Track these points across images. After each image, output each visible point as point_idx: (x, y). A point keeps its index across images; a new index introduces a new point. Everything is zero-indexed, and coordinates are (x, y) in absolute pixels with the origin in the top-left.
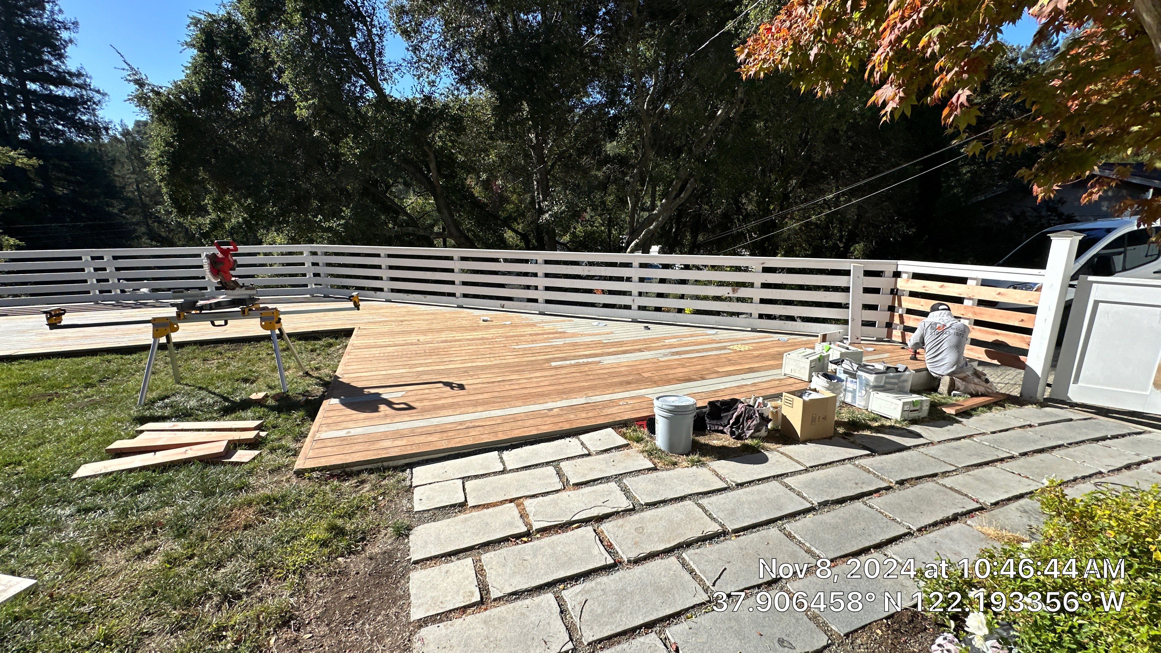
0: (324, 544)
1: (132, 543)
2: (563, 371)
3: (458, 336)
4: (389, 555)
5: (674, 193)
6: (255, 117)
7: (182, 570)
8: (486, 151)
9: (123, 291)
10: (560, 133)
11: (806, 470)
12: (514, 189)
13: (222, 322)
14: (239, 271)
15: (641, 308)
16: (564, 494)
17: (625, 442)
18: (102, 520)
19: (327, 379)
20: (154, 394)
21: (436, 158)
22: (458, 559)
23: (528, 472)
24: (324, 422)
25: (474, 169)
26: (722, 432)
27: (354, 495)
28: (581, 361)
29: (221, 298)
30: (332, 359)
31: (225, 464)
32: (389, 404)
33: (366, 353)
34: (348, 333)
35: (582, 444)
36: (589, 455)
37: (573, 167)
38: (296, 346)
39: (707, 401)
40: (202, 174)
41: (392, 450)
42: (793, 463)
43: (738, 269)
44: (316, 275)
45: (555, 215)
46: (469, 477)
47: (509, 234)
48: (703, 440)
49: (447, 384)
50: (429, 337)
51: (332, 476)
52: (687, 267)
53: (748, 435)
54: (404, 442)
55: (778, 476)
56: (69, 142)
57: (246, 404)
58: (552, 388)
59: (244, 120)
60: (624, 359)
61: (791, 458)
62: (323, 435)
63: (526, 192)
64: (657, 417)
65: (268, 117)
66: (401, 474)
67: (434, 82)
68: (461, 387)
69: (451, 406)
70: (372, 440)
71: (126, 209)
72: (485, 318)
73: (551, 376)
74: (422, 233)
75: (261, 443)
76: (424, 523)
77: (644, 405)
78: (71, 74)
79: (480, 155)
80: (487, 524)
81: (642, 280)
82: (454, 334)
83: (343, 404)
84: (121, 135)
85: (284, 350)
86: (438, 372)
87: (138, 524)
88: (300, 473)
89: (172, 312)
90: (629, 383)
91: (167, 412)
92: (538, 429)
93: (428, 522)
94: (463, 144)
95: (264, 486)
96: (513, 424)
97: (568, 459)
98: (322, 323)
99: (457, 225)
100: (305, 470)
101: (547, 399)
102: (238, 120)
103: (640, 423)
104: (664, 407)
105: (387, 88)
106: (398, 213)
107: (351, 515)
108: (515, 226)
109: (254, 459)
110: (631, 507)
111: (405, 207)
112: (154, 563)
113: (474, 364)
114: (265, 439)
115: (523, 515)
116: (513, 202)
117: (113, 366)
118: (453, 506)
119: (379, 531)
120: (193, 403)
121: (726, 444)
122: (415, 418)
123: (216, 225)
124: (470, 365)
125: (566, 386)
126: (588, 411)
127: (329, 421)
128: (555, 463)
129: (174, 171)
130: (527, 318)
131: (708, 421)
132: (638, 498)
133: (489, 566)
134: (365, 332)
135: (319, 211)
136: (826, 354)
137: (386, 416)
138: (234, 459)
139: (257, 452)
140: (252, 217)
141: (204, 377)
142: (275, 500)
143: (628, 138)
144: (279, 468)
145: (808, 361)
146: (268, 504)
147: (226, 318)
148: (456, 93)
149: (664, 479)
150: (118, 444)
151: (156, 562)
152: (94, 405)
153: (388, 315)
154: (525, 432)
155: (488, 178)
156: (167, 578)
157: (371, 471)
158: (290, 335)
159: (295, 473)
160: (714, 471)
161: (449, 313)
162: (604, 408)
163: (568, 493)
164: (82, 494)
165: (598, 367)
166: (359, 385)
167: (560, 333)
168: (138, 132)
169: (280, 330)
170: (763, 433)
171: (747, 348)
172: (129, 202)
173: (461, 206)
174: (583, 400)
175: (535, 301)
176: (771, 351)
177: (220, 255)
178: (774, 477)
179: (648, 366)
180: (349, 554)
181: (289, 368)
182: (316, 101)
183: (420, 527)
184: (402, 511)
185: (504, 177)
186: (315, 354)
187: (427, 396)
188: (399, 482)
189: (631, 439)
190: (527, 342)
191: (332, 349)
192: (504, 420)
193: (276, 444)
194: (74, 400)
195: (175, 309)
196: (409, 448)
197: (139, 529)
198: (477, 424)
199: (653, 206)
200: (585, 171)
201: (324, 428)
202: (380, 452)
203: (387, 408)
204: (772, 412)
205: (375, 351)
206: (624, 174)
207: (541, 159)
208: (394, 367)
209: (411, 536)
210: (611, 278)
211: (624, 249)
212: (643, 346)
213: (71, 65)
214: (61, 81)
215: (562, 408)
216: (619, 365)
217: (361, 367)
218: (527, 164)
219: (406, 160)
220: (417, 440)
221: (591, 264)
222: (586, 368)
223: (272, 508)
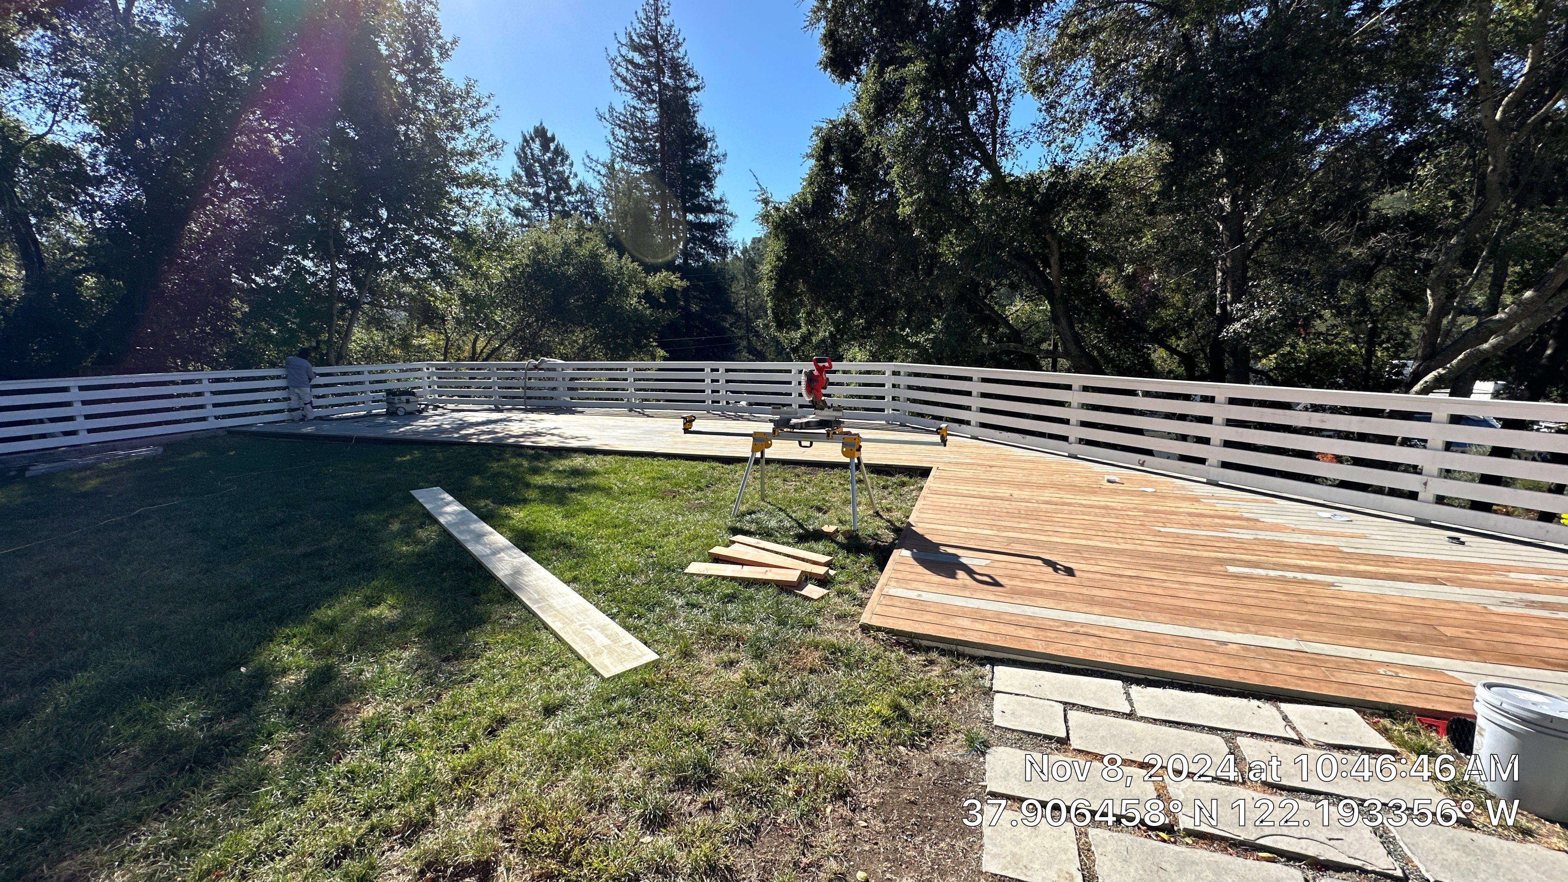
0: (886, 722)
1: (721, 649)
2: (1250, 585)
3: (1069, 498)
4: (959, 769)
6: (857, 222)
7: (758, 694)
8: (1137, 233)
9: (728, 403)
10: (1280, 192)
12: (1178, 285)
13: (808, 444)
14: (830, 389)
15: (1440, 500)
16: (1242, 792)
17: (1385, 745)
18: (701, 618)
19: (898, 524)
20: (743, 508)
21: (1060, 247)
23: (1173, 731)
24: (893, 575)
25: (1114, 260)
27: (921, 675)
29: (811, 418)
30: (905, 502)
31: (796, 595)
32: (970, 572)
33: (944, 500)
34: (925, 472)
35: (1285, 718)
36: (1300, 742)
37: (1300, 245)
38: (869, 478)
40: (801, 287)
41: (971, 633)
44: (895, 398)
45: (1254, 325)
46: (1074, 705)
47: (1159, 355)
49: (1048, 563)
50: (1026, 494)
51: (898, 643)
54: (985, 627)
56: (706, 263)
57: (818, 536)
58: (1227, 608)
59: (846, 226)
62: (892, 592)
63: (1197, 288)
64: (1481, 722)
65: (868, 220)
66: (978, 668)
67: (1070, 146)
68: (1070, 572)
69: (1054, 595)
70: (949, 613)
71: (735, 323)
72: (1112, 478)
73: (1228, 588)
74: (1026, 350)
75: (829, 581)
76: (1006, 745)
77: (1444, 689)
78: (716, 202)
79: (1127, 240)
80: (1100, 785)
81: (1449, 446)
83: (915, 559)
84: (742, 253)
86: (1036, 543)
87: (727, 633)
88: (866, 629)
89: (768, 428)
90: (1404, 638)
91: (753, 527)
92: (1196, 668)
93: (1011, 746)
94: (1102, 225)
95: (830, 631)
96: (1150, 647)
97: (1253, 735)
98: (896, 457)
99: (1078, 339)
100: (871, 627)
101: (1216, 624)
102: (840, 227)
103: (1430, 721)
104: (1504, 706)
105: (1007, 166)
106: (997, 324)
107: (917, 700)
109: (822, 597)
110: (1399, 874)
111: (1007, 316)
112: (736, 676)
113: (1090, 543)
114: (833, 578)
115: (1163, 797)
116: (1173, 306)
117: (716, 474)
118: (1050, 738)
119: (948, 733)
120: (773, 523)
122: (1002, 599)
123: (805, 339)
124: (1083, 542)
125: (1255, 611)
126: (1302, 666)
127: (898, 575)
128: (1230, 735)
129: (780, 285)
130: (1183, 487)
132: (1418, 863)
133: (1100, 850)
134: (943, 474)
135: (907, 323)
137: (965, 587)
138: (804, 592)
139: (825, 591)
140: (838, 330)
141: (784, 498)
142: (841, 652)
144: (845, 616)
146: (833, 653)
147: (813, 438)
148: (1102, 155)
150: (718, 550)
151: (737, 676)
152: (702, 508)
153: (973, 455)
154: (1173, 666)
155: (1135, 272)
156: (745, 696)
157: (943, 652)
158: (867, 466)
159: (861, 626)
161: (1057, 463)
162: (1339, 669)
163: (1254, 793)
164: (690, 589)
165: (1328, 592)
166: (935, 539)
167: (1248, 519)
168: (753, 249)
169: (859, 459)
172: (738, 316)
173: (1087, 313)
174: (1290, 644)
175: (1203, 461)
177: (816, 373)
179: (1457, 615)
180: (913, 746)
181: (860, 503)
182: (921, 195)
183: (1001, 749)
184: (978, 718)
185: (1165, 269)
186: (886, 492)
187: (1020, 573)
188: (976, 678)
189: (1403, 744)
190: (1185, 526)
191: (906, 489)
192: (1136, 637)
193: (843, 587)
194: (688, 500)
195: (772, 425)
196: (992, 637)
197: (726, 638)
198: (1090, 632)
200: (1325, 249)
201: (893, 584)
202: (955, 630)
203: (968, 577)
205: (954, 500)
206: (1418, 247)
207: (1237, 235)
208: (977, 525)
209: (987, 756)
210: (1363, 437)
211: (1406, 387)
212: (1441, 574)
213: (716, 194)
214: (708, 210)
215: (1246, 647)
216: (1380, 599)
217: (938, 517)
218: (1209, 244)
219: (1019, 255)
220: (1004, 629)
221: (1316, 408)
222: (1301, 590)
223: (836, 659)
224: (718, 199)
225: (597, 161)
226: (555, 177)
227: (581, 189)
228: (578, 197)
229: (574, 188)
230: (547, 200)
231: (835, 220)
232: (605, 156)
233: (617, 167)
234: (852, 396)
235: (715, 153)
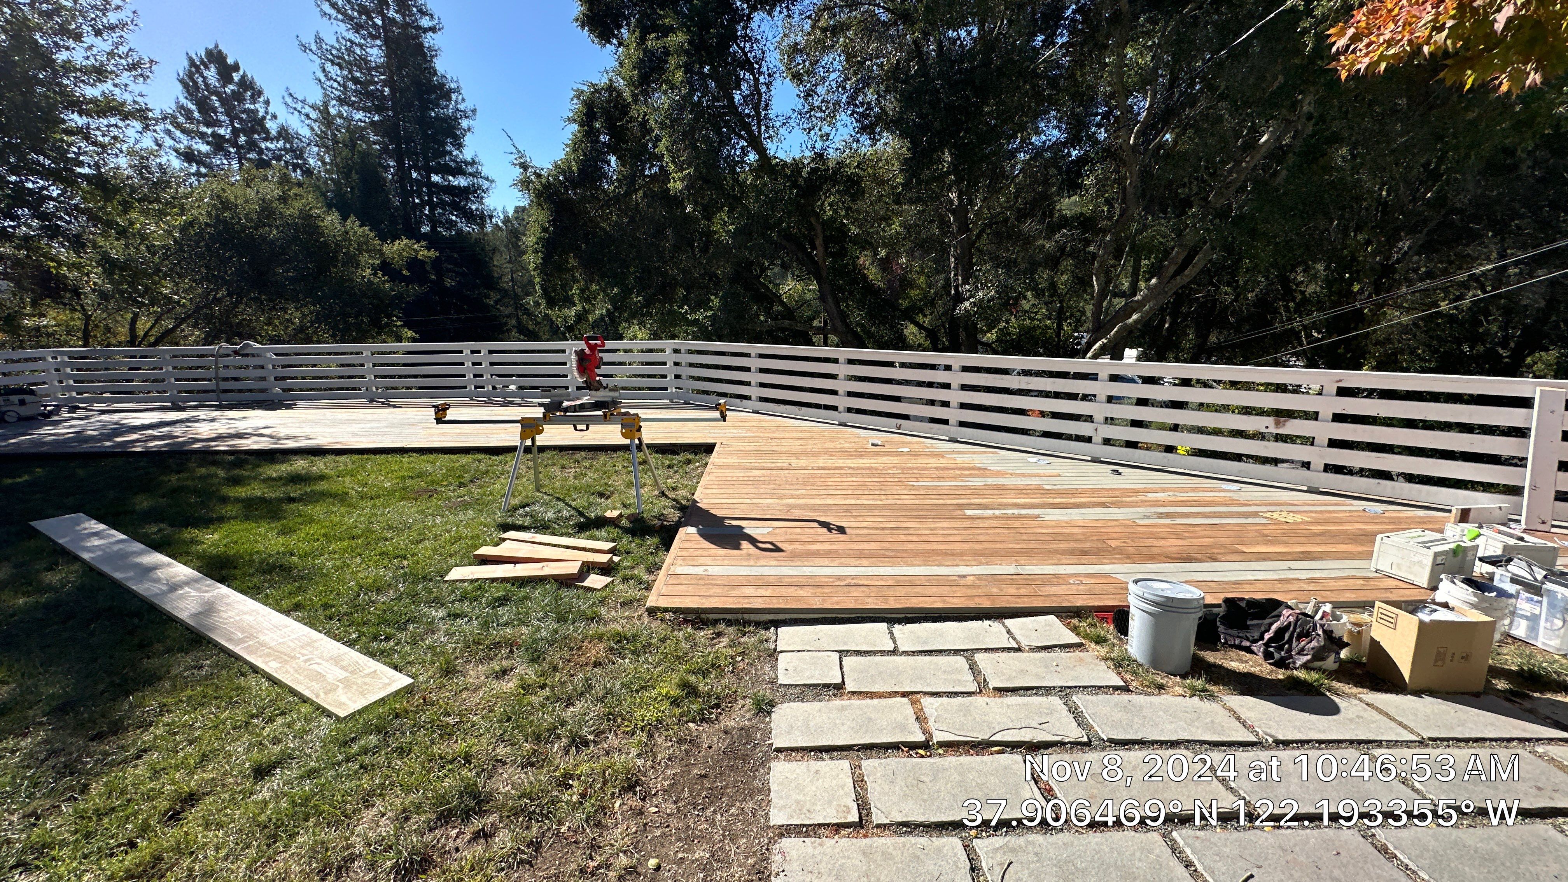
0: (675, 702)
1: (491, 659)
2: (982, 524)
3: (840, 463)
4: (746, 733)
5: (1171, 270)
6: (628, 195)
7: (535, 700)
8: (887, 219)
9: (494, 388)
10: (993, 190)
11: (1422, 743)
12: (922, 269)
13: (584, 427)
15: (1107, 442)
16: (979, 700)
17: (1075, 639)
18: (467, 629)
19: (684, 502)
20: (517, 501)
21: (824, 230)
22: (832, 758)
23: (928, 659)
24: (680, 554)
25: (870, 244)
26: (1249, 650)
27: (709, 649)
28: (1009, 512)
29: (584, 400)
30: (690, 479)
31: (577, 587)
32: (753, 541)
33: (730, 475)
34: (708, 449)
35: (1009, 632)
36: (1019, 650)
37: (1009, 237)
38: (654, 459)
39: (1223, 596)
40: (572, 262)
41: (756, 600)
42: (1393, 724)
43: (1281, 388)
44: (677, 377)
45: (979, 304)
46: (848, 651)
47: (910, 330)
48: (1211, 657)
49: (823, 524)
50: (803, 462)
51: (686, 621)
52: (1186, 382)
53: (1298, 663)
54: (768, 592)
55: (1360, 742)
56: (460, 233)
57: (601, 523)
58: (965, 546)
59: (617, 199)
60: (1075, 514)
61: (1388, 715)
62: (679, 570)
63: (937, 272)
64: (1132, 610)
65: (640, 194)
66: (763, 632)
67: (828, 135)
68: (841, 530)
69: (828, 554)
70: (731, 584)
71: (500, 300)
72: (875, 441)
73: (966, 529)
74: (799, 327)
75: (613, 569)
76: (790, 701)
77: (1110, 588)
78: (467, 163)
79: (879, 226)
80: (870, 720)
81: (1110, 399)
82: (834, 459)
83: (701, 535)
84: (503, 222)
85: (640, 463)
86: (813, 508)
87: (497, 640)
88: (652, 612)
89: (539, 412)
90: (1084, 552)
91: (527, 521)
92: (946, 601)
93: (795, 701)
94: (858, 211)
95: (615, 620)
96: (909, 589)
97: (986, 650)
98: (680, 435)
99: (844, 317)
100: (658, 609)
101: (958, 561)
102: (611, 199)
103: (1102, 615)
104: (1146, 595)
105: (771, 148)
106: (772, 304)
107: (705, 674)
108: (920, 318)
109: (606, 586)
110: (1085, 739)
111: (781, 295)
112: (509, 685)
113: (858, 502)
114: (617, 565)
115: (921, 718)
116: (919, 287)
117: (483, 467)
118: (827, 686)
119: (736, 700)
120: (550, 515)
121: (1255, 670)
122: (782, 563)
123: (581, 317)
124: (853, 502)
125: (986, 545)
126: (1019, 586)
127: (685, 553)
128: (968, 653)
129: (547, 259)
130: (931, 445)
131: (1221, 628)
132: (1096, 728)
133: (871, 778)
134: (727, 449)
135: (685, 300)
136: (1469, 544)
137: (749, 556)
138: (587, 583)
139: (609, 579)
140: (616, 308)
141: (562, 487)
142: (625, 638)
143: (1098, 190)
144: (631, 602)
145: (1431, 553)
146: (619, 642)
147: (588, 422)
148: (855, 145)
149: (1141, 707)
150: (484, 551)
151: (511, 685)
152: (465, 506)
153: (754, 429)
154: (927, 602)
155: (887, 255)
156: (520, 704)
157: (729, 623)
158: (649, 446)
159: (647, 610)
160: (1231, 710)
161: (829, 431)
162: (1044, 584)
163: (986, 699)
164: (453, 597)
166: (720, 513)
167: (980, 469)
168: (517, 219)
169: (640, 439)
170: (1330, 663)
171: (1298, 518)
172: (504, 293)
173: (851, 293)
174: (1011, 569)
175: (945, 422)
176: (1348, 527)
177: (587, 351)
178: (1352, 742)
179: (1117, 530)
180: (703, 720)
181: (645, 485)
182: (691, 170)
183: (784, 705)
184: (763, 680)
185: (911, 254)
186: (672, 471)
188: (761, 642)
189: (1086, 636)
190: (933, 479)
191: (691, 466)
192: (896, 581)
193: (629, 573)
194: (449, 499)
195: (542, 410)
196: (775, 600)
197: (498, 645)
198: (861, 582)
199: (1134, 290)
200: (1027, 241)
201: (679, 562)
202: (741, 600)
203: (751, 546)
204: (1350, 632)
205: (740, 474)
206: (1088, 243)
207: (964, 227)
208: (760, 496)
209: (773, 715)
210: (1057, 395)
211: (1082, 354)
212: (1108, 500)
213: (467, 154)
214: (458, 171)
215: (979, 577)
216: (1070, 523)
217: (722, 491)
218: (944, 233)
219: (787, 235)
220: (785, 591)
221: (1026, 373)
222: (1017, 524)
223: (623, 648)
224: (469, 159)
225: (303, 102)
226: (244, 116)
227: (284, 134)
228: (280, 144)
229: (274, 133)
230: (235, 144)
231: (604, 192)
232: (316, 96)
233: (333, 111)
234: (635, 376)
235: (462, 107)
